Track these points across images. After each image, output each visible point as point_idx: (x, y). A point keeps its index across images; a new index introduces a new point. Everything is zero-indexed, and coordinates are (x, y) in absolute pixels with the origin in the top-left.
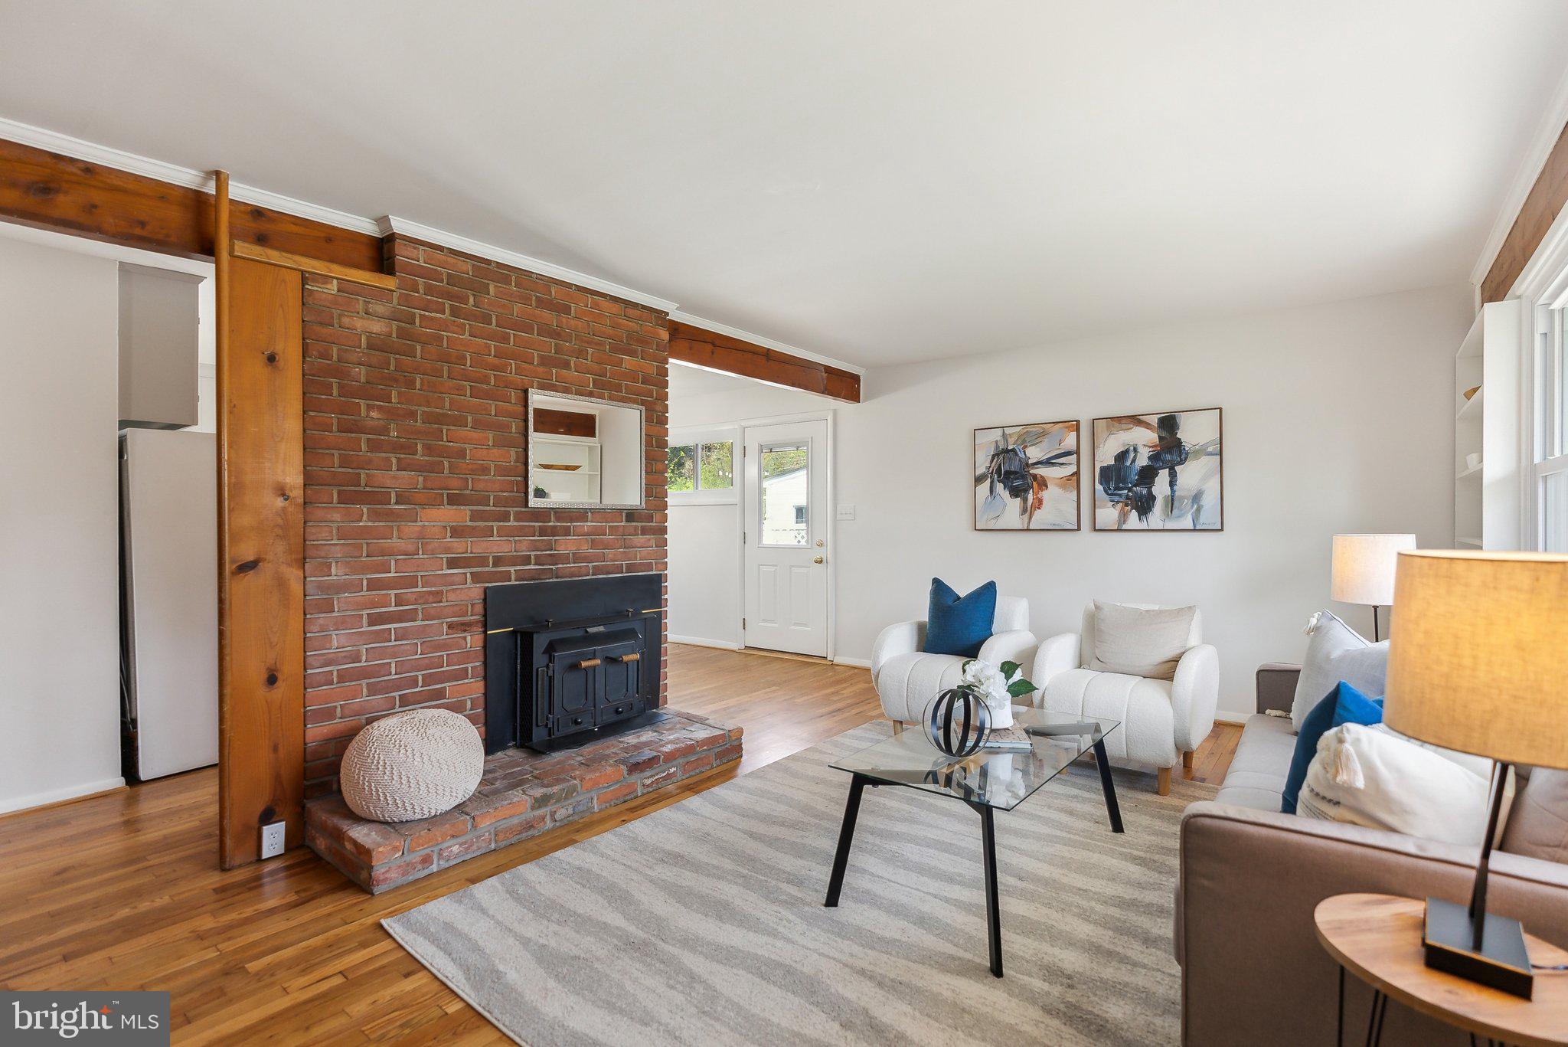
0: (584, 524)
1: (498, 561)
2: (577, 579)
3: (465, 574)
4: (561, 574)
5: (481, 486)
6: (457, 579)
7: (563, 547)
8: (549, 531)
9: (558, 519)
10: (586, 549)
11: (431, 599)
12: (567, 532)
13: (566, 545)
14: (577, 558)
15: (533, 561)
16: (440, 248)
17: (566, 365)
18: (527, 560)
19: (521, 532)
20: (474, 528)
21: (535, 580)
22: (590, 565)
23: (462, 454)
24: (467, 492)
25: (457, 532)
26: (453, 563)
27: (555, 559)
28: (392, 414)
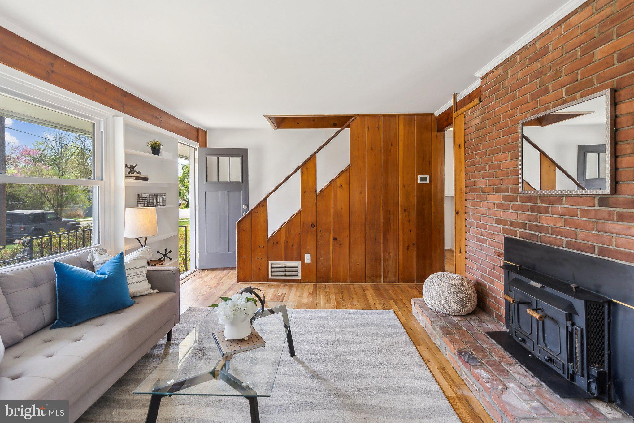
0: (560, 206)
1: (512, 224)
2: (555, 247)
3: (500, 228)
4: (542, 240)
5: (506, 182)
6: (498, 229)
7: (544, 222)
8: (536, 209)
9: (542, 202)
10: (560, 225)
11: (490, 236)
12: (547, 211)
13: (546, 221)
14: (554, 231)
15: (527, 227)
16: (492, 71)
17: (546, 91)
18: (524, 226)
19: (521, 208)
20: (503, 204)
21: (528, 239)
22: (565, 239)
23: (499, 167)
24: (502, 186)
25: (499, 206)
26: (497, 221)
27: (540, 229)
28: (481, 155)
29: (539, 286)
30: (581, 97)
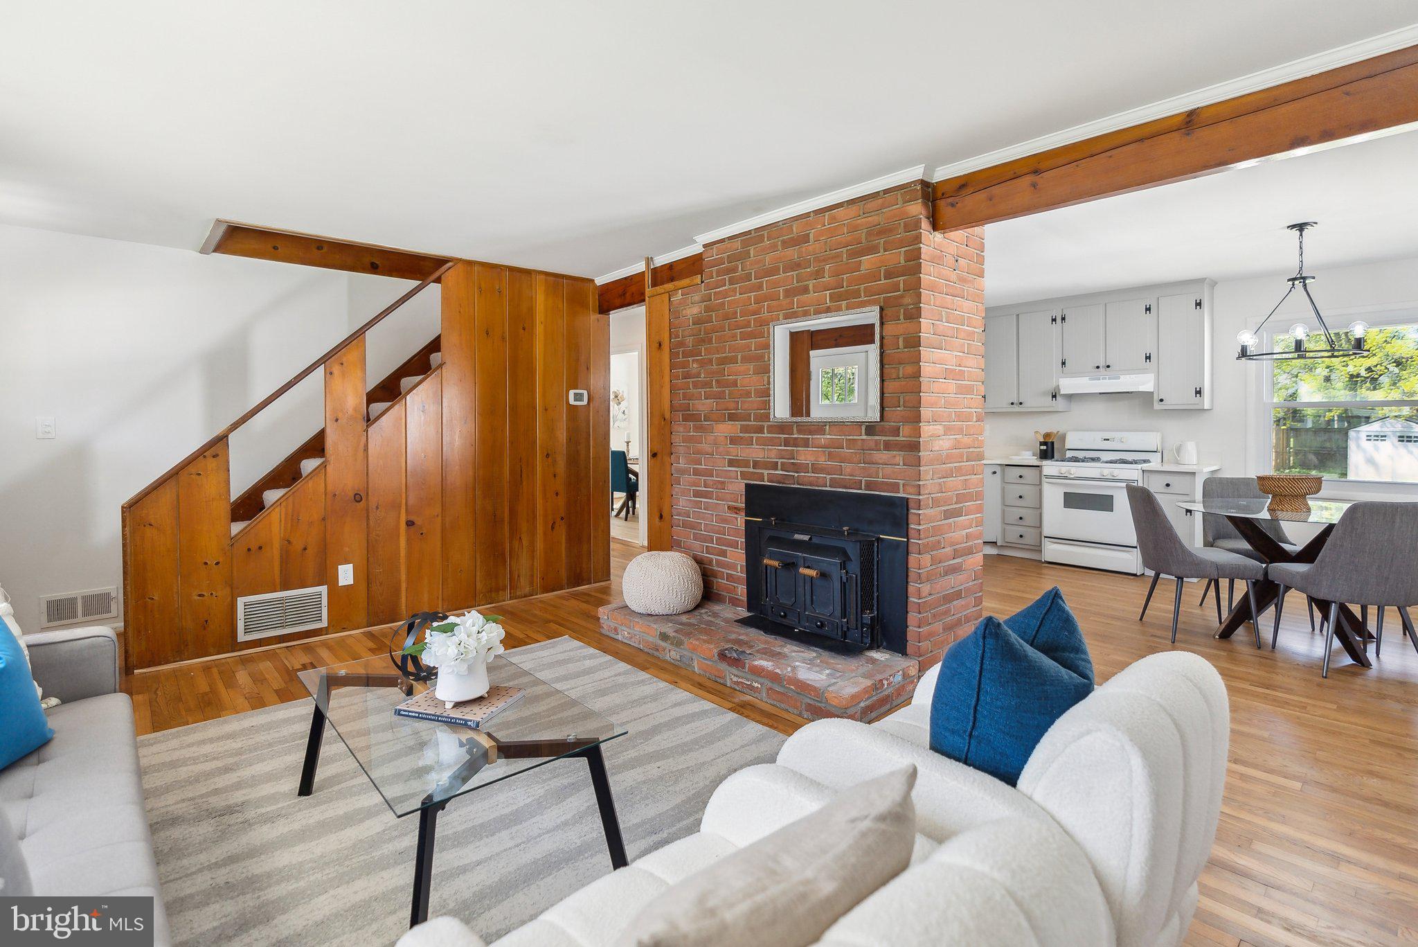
0: (821, 436)
1: (756, 464)
2: (817, 488)
3: (737, 471)
4: (801, 482)
5: (746, 406)
6: (733, 474)
7: (803, 458)
8: (792, 442)
9: (799, 432)
10: (823, 461)
11: (719, 486)
12: (806, 444)
13: (805, 456)
14: (815, 469)
15: (779, 467)
16: (722, 241)
17: (805, 290)
18: (774, 466)
19: (771, 442)
20: (742, 438)
21: (780, 483)
22: (829, 477)
23: (735, 384)
24: (740, 411)
25: (733, 441)
26: (732, 463)
27: (797, 467)
28: (702, 364)
29: (806, 538)
30: (848, 308)
